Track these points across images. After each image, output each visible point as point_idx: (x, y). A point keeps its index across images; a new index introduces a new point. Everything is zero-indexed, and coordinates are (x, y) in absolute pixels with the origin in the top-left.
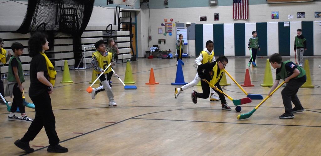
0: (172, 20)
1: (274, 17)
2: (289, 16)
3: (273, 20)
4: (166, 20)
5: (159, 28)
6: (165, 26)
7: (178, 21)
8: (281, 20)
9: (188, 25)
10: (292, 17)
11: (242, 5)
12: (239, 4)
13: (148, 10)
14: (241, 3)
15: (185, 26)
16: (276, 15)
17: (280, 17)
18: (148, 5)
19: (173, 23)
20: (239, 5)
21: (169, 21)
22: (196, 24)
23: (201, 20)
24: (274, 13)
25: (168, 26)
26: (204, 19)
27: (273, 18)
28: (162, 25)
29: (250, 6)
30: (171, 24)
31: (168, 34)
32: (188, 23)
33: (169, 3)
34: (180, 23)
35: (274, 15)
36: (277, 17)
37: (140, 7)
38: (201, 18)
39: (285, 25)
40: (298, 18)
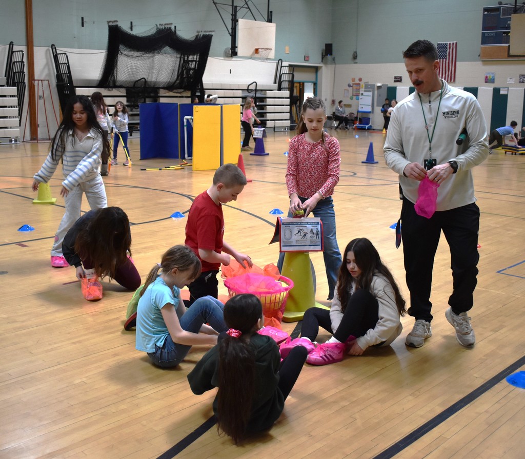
0: (360, 80)
1: (487, 80)
2: (508, 79)
3: (486, 83)
4: (353, 80)
5: (345, 90)
6: (352, 87)
7: (367, 81)
8: (496, 85)
9: (379, 87)
10: (512, 82)
11: (447, 61)
12: (444, 60)
13: (333, 66)
14: (446, 59)
15: (376, 88)
16: (491, 77)
17: (496, 81)
18: (334, 59)
19: (362, 83)
20: (444, 62)
21: (357, 81)
22: (389, 86)
23: (395, 81)
24: (488, 76)
25: (356, 88)
26: (398, 80)
27: (486, 82)
28: (349, 86)
29: (458, 63)
30: (359, 84)
31: (354, 97)
32: (379, 84)
33: (358, 58)
34: (370, 83)
35: (488, 77)
36: (492, 81)
37: (322, 61)
38: (395, 78)
39: (502, 92)
40: (520, 82)
